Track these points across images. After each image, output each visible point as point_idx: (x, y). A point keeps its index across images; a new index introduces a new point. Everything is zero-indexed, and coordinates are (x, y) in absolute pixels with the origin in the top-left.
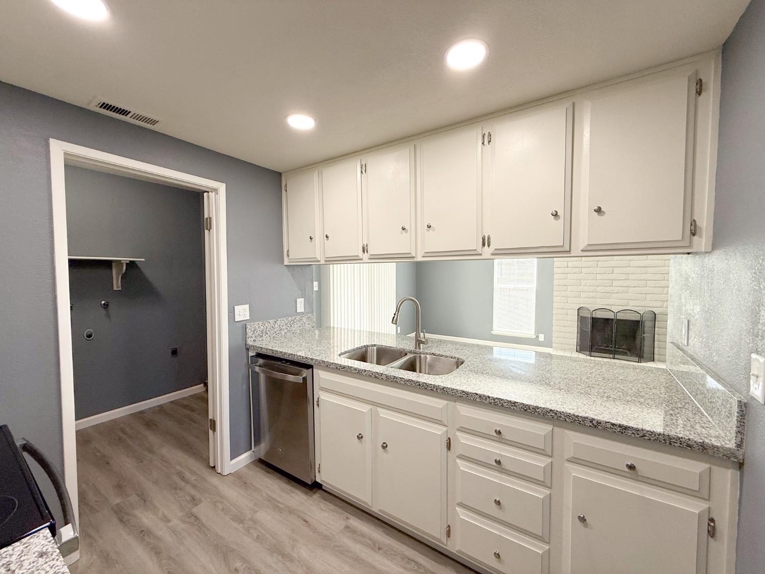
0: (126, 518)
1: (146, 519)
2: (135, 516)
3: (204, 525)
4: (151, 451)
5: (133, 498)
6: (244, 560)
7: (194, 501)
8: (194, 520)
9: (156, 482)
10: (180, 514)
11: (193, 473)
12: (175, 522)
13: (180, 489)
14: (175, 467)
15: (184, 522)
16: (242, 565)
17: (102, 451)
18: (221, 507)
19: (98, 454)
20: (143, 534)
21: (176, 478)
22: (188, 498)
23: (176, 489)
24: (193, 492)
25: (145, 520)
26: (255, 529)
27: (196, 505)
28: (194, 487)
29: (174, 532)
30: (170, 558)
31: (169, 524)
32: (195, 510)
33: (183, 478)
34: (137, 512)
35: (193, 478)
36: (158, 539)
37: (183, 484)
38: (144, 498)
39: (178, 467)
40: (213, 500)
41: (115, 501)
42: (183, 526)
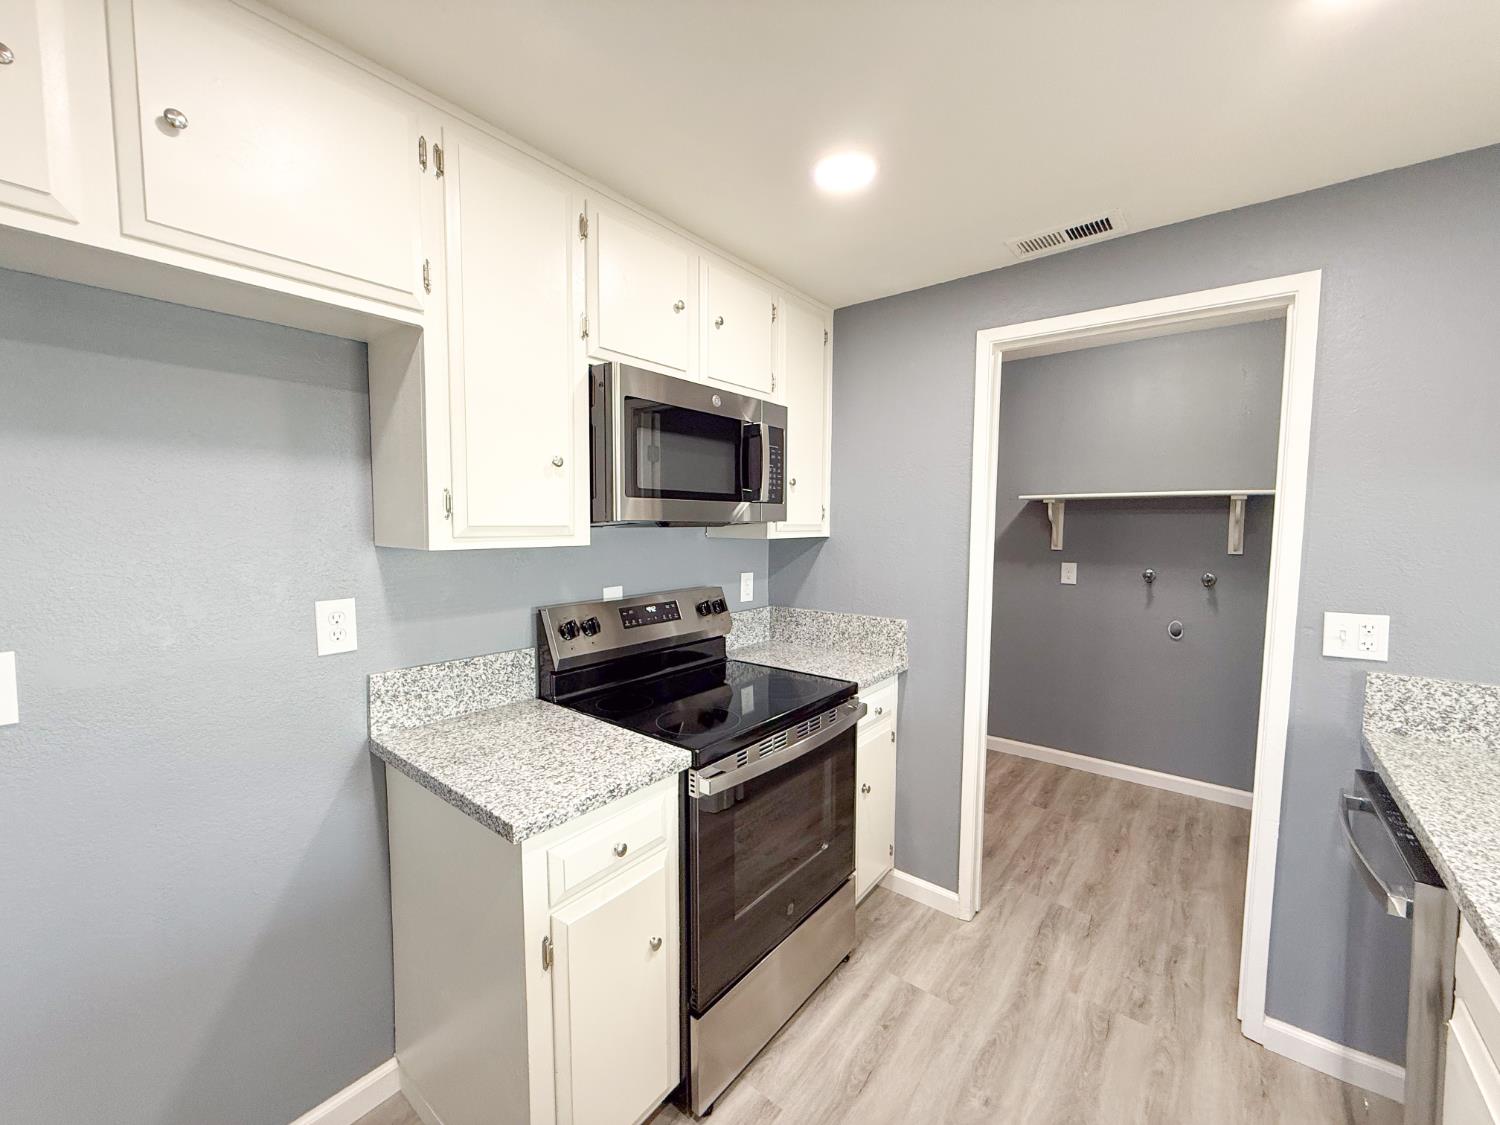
0: (1047, 931)
1: (1062, 955)
2: (1056, 939)
3: (1101, 1054)
4: (1186, 881)
5: (1083, 919)
7: (1139, 1008)
8: (1103, 1027)
9: (1132, 927)
10: (1098, 1001)
11: (1200, 970)
12: (1080, 1000)
13: (1147, 971)
14: (1185, 936)
15: (1087, 1014)
17: (1132, 830)
18: (1159, 1066)
19: (1124, 830)
20: (1037, 967)
21: (1163, 952)
22: (1138, 995)
23: (1141, 964)
24: (1156, 997)
25: (1057, 956)
27: (1132, 1015)
28: (1170, 991)
29: (1061, 1008)
30: (1016, 1029)
31: (1070, 995)
32: (1122, 1020)
33: (1172, 962)
34: (1063, 937)
35: (1187, 979)
36: (1038, 992)
37: (1160, 967)
38: (1091, 931)
39: (1190, 940)
40: (1166, 1043)
41: (1065, 901)
42: (1079, 1017)
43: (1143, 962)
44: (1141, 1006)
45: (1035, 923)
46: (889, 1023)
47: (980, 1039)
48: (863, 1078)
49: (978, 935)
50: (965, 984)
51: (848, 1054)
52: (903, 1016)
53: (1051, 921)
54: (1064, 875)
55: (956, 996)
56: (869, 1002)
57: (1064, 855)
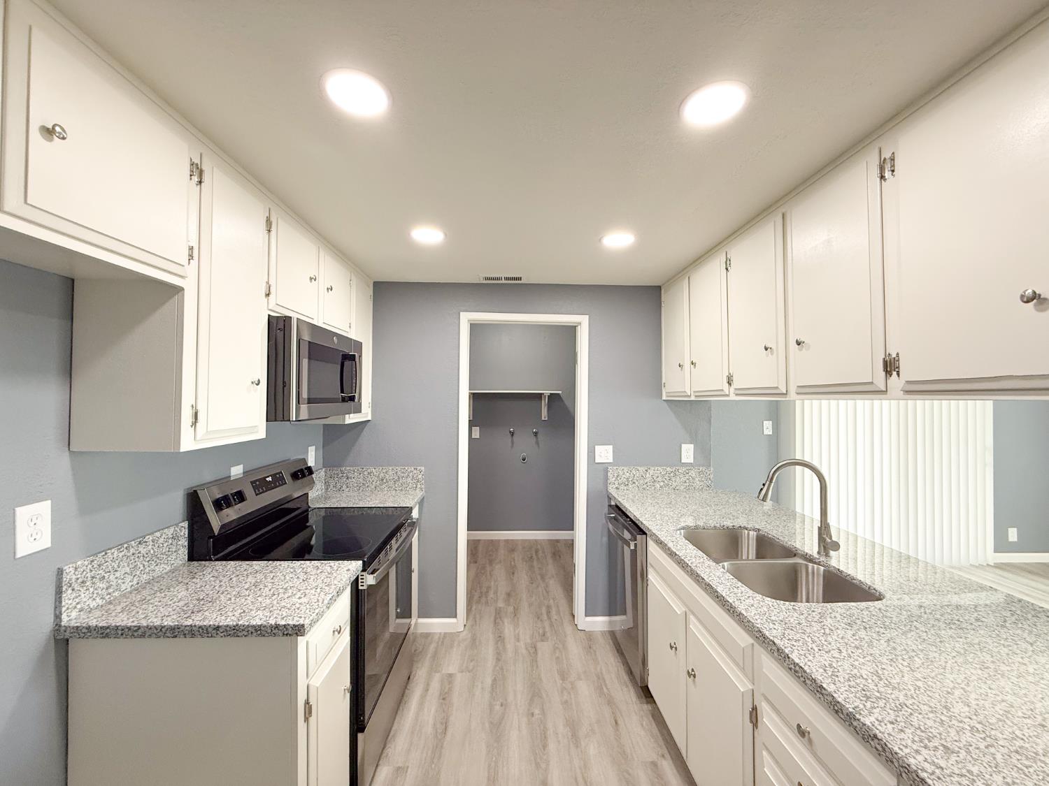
0: (498, 620)
1: (508, 629)
2: (503, 623)
3: (536, 661)
4: (543, 577)
5: (511, 609)
6: (543, 712)
7: (543, 637)
8: (534, 650)
9: (530, 605)
10: (529, 641)
11: (558, 612)
12: (522, 644)
13: (541, 620)
14: (549, 601)
15: (526, 649)
16: (539, 714)
17: (516, 562)
18: (557, 655)
19: (513, 563)
20: (500, 639)
21: (544, 610)
22: (541, 631)
23: (538, 618)
24: (547, 629)
25: (506, 631)
26: (569, 693)
27: (542, 641)
28: (551, 625)
29: (516, 651)
30: (502, 669)
31: (517, 644)
32: (539, 645)
33: (548, 613)
34: (506, 621)
35: (555, 617)
36: (505, 649)
37: (545, 617)
38: (516, 612)
39: (551, 601)
40: (556, 645)
41: (501, 604)
42: (524, 651)
43: (538, 617)
44: (544, 635)
45: (492, 619)
46: (444, 697)
47: (489, 681)
48: (444, 727)
49: (470, 636)
50: (471, 661)
51: (431, 721)
52: (450, 689)
53: (498, 614)
54: (496, 593)
55: (471, 668)
56: (431, 691)
57: (492, 583)
